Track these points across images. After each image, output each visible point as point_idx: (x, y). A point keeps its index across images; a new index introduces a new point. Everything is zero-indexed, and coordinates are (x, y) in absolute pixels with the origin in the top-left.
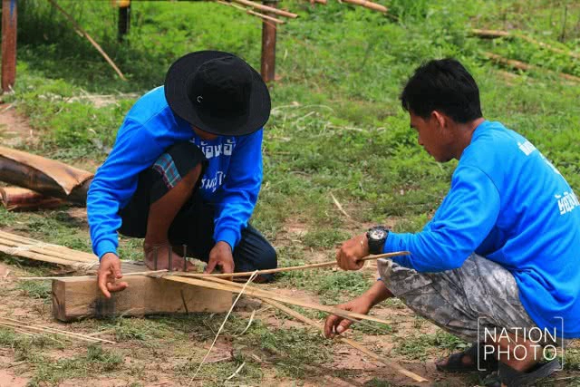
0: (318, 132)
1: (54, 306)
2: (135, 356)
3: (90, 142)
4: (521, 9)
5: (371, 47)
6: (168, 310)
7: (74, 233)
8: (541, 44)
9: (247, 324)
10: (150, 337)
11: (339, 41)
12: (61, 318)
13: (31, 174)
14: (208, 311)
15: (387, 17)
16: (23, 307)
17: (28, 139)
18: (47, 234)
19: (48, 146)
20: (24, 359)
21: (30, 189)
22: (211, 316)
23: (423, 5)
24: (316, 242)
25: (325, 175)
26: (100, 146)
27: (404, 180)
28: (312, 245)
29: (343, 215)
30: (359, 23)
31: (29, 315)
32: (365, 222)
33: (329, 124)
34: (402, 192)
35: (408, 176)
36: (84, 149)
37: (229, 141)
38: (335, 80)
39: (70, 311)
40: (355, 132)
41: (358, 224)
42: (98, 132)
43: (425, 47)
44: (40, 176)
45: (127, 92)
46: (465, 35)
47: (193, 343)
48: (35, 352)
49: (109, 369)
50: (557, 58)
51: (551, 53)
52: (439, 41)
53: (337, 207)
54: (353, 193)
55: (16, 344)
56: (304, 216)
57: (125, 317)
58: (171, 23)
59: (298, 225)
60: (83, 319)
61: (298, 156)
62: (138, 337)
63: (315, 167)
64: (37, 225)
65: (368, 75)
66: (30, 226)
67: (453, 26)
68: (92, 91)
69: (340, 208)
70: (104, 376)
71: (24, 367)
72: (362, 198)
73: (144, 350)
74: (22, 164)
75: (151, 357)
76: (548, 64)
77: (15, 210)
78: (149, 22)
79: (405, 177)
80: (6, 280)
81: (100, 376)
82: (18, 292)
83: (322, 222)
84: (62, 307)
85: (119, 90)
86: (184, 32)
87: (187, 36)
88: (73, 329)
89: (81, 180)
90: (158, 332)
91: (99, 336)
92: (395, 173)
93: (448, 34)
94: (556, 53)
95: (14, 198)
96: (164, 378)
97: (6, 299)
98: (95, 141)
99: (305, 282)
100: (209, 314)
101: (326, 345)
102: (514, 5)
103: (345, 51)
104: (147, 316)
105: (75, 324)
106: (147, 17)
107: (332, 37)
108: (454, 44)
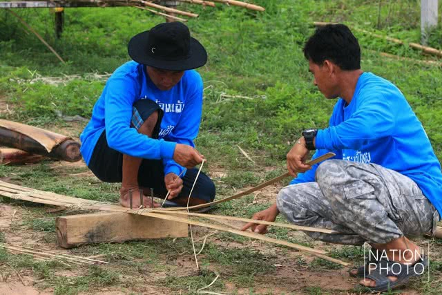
0: (215, 100)
1: (58, 237)
2: (125, 272)
3: (52, 112)
4: (343, 7)
5: (240, 37)
6: (142, 237)
7: (55, 180)
8: (364, 31)
9: (201, 246)
10: (133, 258)
11: (216, 33)
12: (63, 245)
13: (20, 137)
14: (171, 237)
15: (248, 15)
16: (33, 238)
17: (5, 111)
18: (36, 182)
19: (22, 116)
20: (43, 278)
21: (18, 148)
22: (174, 240)
23: (274, 5)
24: (236, 182)
25: (228, 132)
26: (60, 115)
27: (287, 134)
28: (233, 185)
29: (250, 161)
30: (228, 19)
31: (39, 244)
32: (267, 166)
33: (223, 94)
34: (289, 143)
35: (290, 131)
36: (49, 118)
37: (179, 102)
38: (217, 61)
39: (71, 240)
40: (244, 99)
41: (261, 168)
42: (58, 105)
43: (281, 36)
44: (26, 139)
45: (70, 74)
46: (308, 26)
47: (165, 262)
48: (51, 272)
49: (109, 284)
50: (377, 41)
51: (372, 38)
52: (290, 30)
53: (244, 156)
54: (253, 144)
55: (36, 267)
56: (221, 163)
57: (112, 243)
58: (91, 23)
59: (218, 169)
60: (81, 246)
61: (205, 118)
62: (124, 258)
63: (220, 126)
64: (27, 176)
65: (242, 57)
66: (22, 176)
67: (299, 20)
68: (44, 75)
69: (247, 156)
70: (106, 289)
71: (45, 284)
72: (260, 148)
73: (132, 268)
74: (11, 130)
75: (137, 273)
76: (371, 46)
77: (9, 165)
78: (75, 22)
79: (287, 132)
80: (15, 218)
81: (103, 289)
82: (26, 227)
83: (236, 167)
84: (65, 238)
85: (64, 73)
86: (102, 29)
87: (104, 32)
88: (75, 253)
89: (59, 141)
90: (138, 254)
91: (95, 259)
92: (280, 129)
93: (295, 26)
94: (376, 37)
95: (7, 156)
96: (151, 289)
97: (19, 232)
98: (56, 111)
99: (235, 213)
100: (172, 239)
101: (265, 260)
102: (338, 3)
103: (221, 40)
104: (127, 242)
105: (75, 250)
106: (74, 19)
107: (210, 30)
108: (301, 33)
